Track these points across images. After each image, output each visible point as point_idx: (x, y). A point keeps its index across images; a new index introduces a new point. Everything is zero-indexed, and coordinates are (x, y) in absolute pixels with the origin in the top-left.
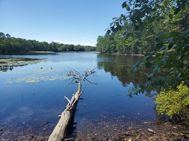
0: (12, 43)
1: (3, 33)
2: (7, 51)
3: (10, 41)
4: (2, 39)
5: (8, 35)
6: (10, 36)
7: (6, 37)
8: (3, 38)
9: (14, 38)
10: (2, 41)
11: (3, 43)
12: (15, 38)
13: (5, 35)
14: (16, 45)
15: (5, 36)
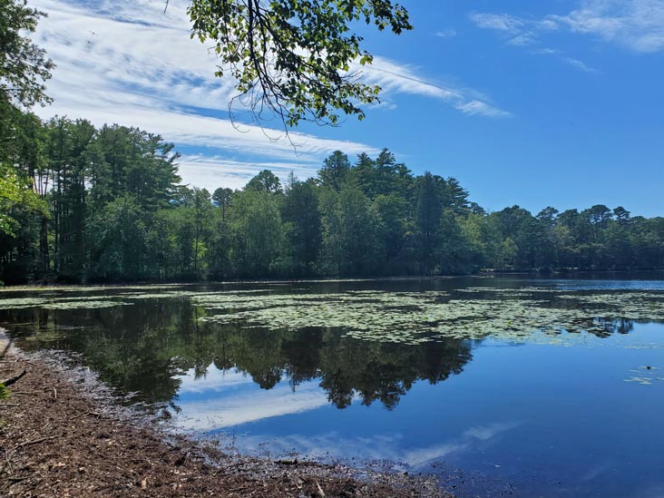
0: (631, 238)
1: (604, 207)
2: (614, 267)
3: (625, 229)
4: (599, 226)
5: (620, 210)
6: (627, 214)
7: (615, 217)
8: (605, 224)
9: (640, 218)
10: (602, 233)
11: (602, 241)
12: (643, 219)
13: (612, 212)
14: (646, 244)
15: (611, 215)
